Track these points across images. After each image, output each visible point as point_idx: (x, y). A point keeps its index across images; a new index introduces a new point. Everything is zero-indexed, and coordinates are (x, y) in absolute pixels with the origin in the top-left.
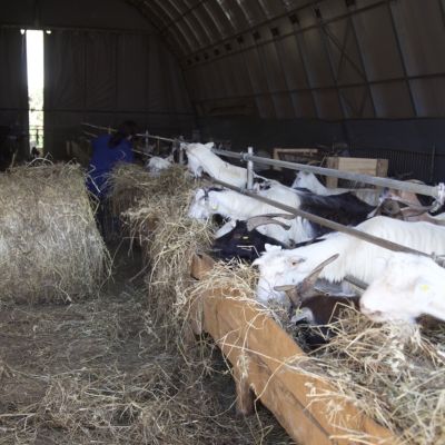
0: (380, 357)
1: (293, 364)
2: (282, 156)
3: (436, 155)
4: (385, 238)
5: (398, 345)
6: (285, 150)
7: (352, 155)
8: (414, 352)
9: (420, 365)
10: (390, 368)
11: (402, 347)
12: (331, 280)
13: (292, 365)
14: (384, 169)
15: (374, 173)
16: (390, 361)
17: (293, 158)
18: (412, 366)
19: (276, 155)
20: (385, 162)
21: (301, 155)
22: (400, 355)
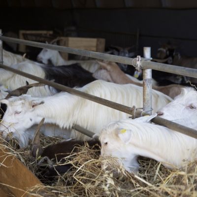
0: (97, 183)
1: (34, 192)
2: (26, 37)
3: (140, 35)
4: (103, 97)
5: (109, 174)
6: (28, 32)
7: (79, 36)
8: (121, 178)
9: (125, 188)
10: (104, 191)
11: (112, 175)
12: (61, 126)
13: (32, 192)
14: (102, 46)
15: (95, 49)
16: (103, 186)
17: (34, 38)
18: (119, 189)
19: (21, 36)
20: (103, 41)
21: (40, 35)
22: (111, 181)
